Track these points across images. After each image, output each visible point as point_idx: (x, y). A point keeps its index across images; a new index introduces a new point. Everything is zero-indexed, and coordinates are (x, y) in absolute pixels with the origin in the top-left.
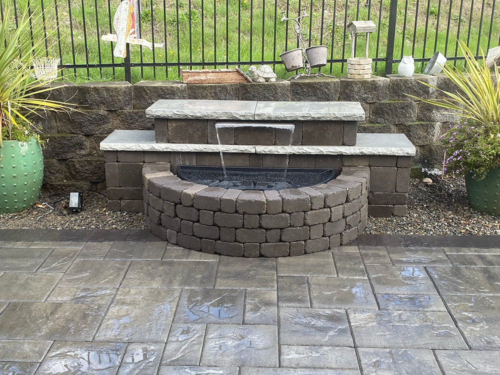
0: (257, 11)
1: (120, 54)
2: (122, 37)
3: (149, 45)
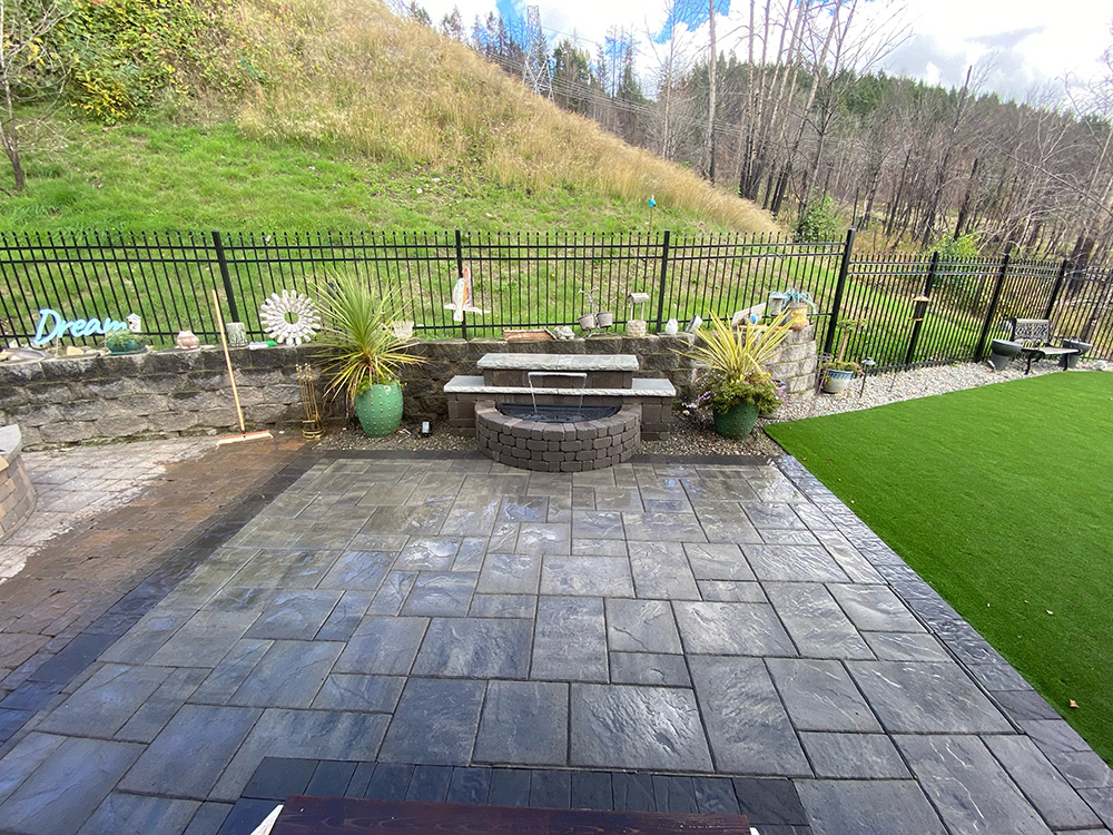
1: (458, 318)
2: (459, 306)
3: (480, 311)
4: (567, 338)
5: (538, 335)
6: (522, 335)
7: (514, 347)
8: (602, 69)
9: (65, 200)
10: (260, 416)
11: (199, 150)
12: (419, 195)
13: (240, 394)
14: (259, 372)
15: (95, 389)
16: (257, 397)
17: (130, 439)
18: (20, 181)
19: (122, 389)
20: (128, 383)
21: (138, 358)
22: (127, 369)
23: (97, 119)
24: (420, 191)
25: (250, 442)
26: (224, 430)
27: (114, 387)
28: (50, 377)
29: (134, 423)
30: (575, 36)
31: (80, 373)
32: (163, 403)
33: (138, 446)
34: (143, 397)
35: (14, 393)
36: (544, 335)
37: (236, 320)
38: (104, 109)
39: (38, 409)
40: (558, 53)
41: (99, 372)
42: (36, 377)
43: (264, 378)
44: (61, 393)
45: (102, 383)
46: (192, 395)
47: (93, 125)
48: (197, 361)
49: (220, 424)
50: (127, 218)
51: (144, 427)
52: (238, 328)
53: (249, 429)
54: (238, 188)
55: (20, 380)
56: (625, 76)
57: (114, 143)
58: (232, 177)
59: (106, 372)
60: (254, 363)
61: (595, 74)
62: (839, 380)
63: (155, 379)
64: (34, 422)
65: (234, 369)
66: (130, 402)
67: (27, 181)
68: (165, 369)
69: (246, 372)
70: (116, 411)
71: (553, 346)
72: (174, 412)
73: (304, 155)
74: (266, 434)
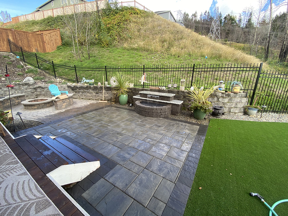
0: (176, 78)
1: (142, 83)
2: (143, 81)
3: (147, 82)
4: (163, 89)
5: (157, 88)
6: (154, 88)
7: (151, 90)
8: (240, 20)
9: (94, 61)
10: (107, 99)
11: (116, 52)
12: (153, 59)
13: (104, 94)
14: (108, 91)
15: (86, 90)
16: (107, 95)
17: (89, 99)
18: (89, 58)
19: (89, 91)
20: (90, 90)
21: (92, 86)
22: (90, 88)
23: (104, 47)
24: (153, 58)
25: (104, 102)
26: (102, 100)
27: (88, 90)
28: (81, 88)
29: (90, 97)
30: (232, 13)
31: (85, 88)
32: (94, 94)
33: (90, 100)
34: (92, 93)
35: (77, 90)
36: (158, 88)
37: (107, 81)
38: (104, 45)
39: (79, 92)
40: (225, 18)
41: (87, 88)
42: (80, 88)
43: (108, 92)
44: (82, 90)
45: (87, 90)
46: (98, 93)
47: (102, 48)
48: (100, 88)
49: (101, 99)
50: (101, 64)
51: (91, 98)
52: (106, 83)
53: (105, 100)
54: (120, 58)
55: (77, 88)
56: (248, 21)
57: (105, 51)
58: (119, 57)
59: (88, 88)
60: (107, 89)
61: (237, 22)
62: (251, 111)
63: (94, 90)
64: (78, 94)
65: (104, 90)
66: (90, 93)
67: (90, 58)
68: (95, 88)
69: (106, 90)
70: (89, 94)
71: (160, 91)
72: (95, 96)
73: (134, 52)
74: (107, 102)
